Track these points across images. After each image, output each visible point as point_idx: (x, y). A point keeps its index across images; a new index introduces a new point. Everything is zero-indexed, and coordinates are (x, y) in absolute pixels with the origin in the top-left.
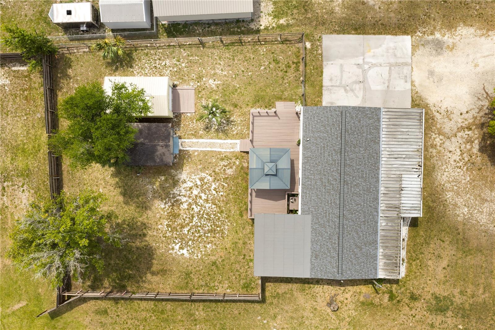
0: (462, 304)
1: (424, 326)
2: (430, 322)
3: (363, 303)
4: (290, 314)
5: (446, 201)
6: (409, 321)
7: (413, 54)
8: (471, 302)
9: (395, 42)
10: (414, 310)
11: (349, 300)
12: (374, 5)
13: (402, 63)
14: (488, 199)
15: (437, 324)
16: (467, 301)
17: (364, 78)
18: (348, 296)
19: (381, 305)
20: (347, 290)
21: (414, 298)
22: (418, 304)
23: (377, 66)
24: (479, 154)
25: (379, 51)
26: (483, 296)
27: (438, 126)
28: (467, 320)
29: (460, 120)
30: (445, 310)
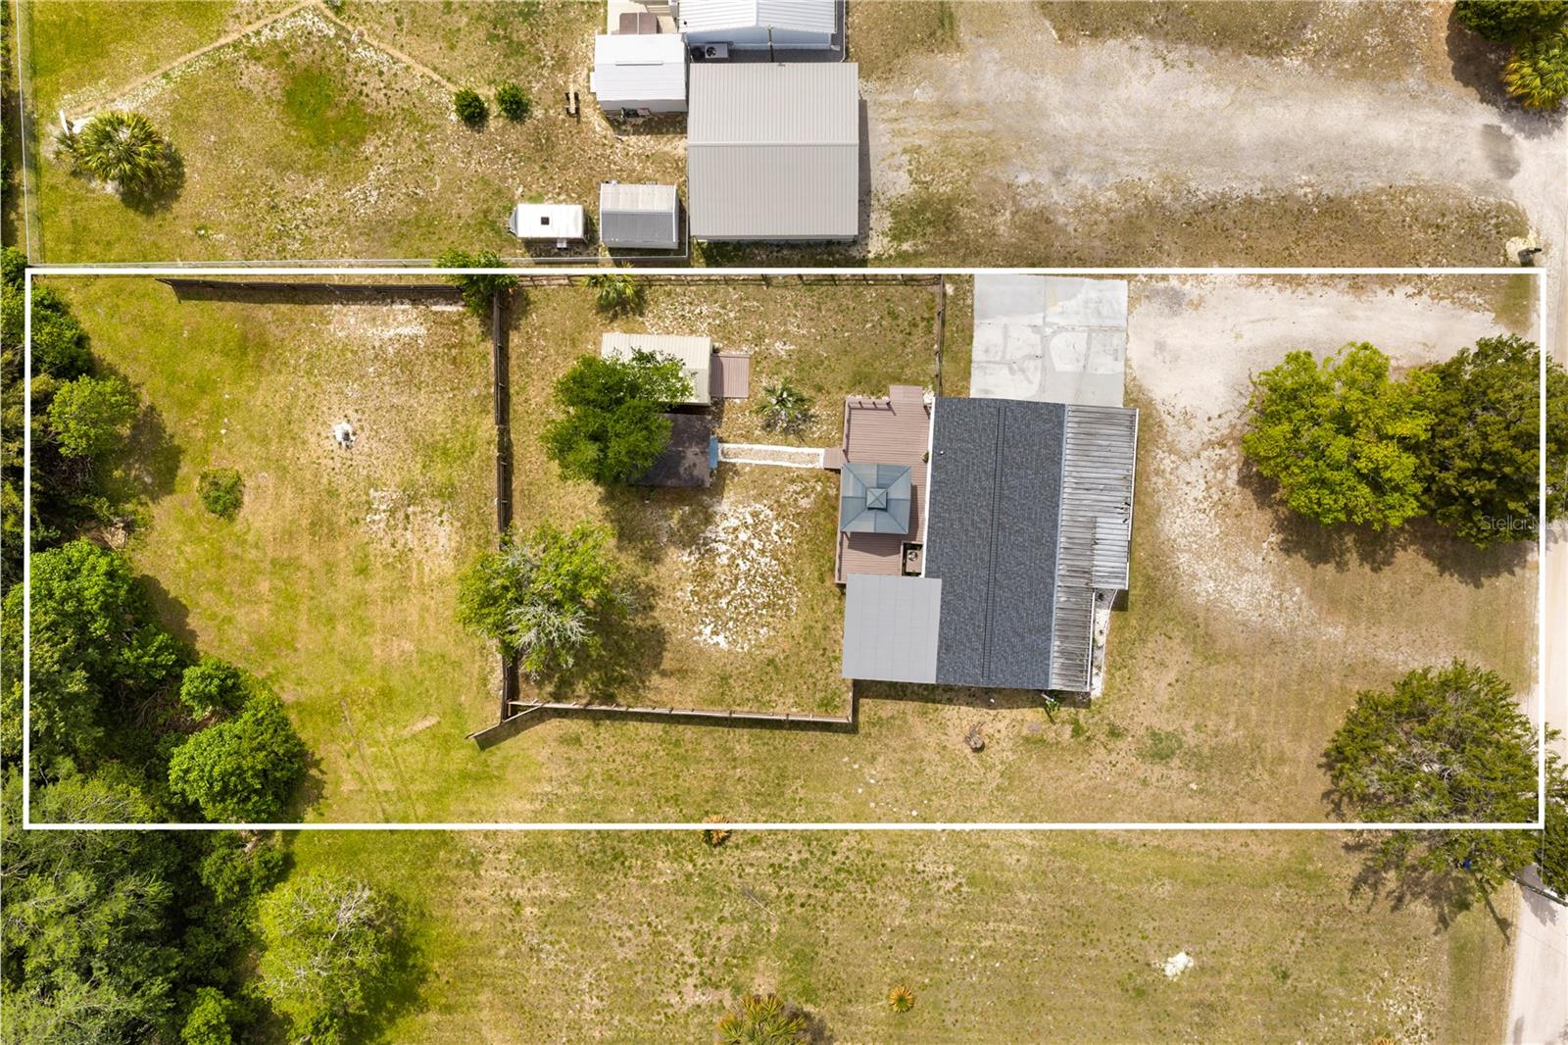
0: (1197, 746)
1: (1130, 783)
2: (1142, 777)
3: (1027, 740)
4: (901, 755)
5: (1178, 568)
6: (1106, 773)
7: (1130, 312)
8: (1213, 744)
9: (1101, 291)
10: (1114, 754)
11: (1004, 732)
12: (1066, 225)
13: (1111, 328)
14: (1251, 568)
15: (1154, 780)
16: (1205, 741)
17: (1043, 350)
18: (1002, 726)
19: (1058, 743)
20: (1000, 717)
21: (1114, 733)
22: (1121, 744)
23: (1067, 330)
24: (1238, 488)
25: (1071, 304)
26: (1234, 735)
27: (1169, 439)
28: (1204, 775)
29: (1207, 430)
30: (1168, 756)
